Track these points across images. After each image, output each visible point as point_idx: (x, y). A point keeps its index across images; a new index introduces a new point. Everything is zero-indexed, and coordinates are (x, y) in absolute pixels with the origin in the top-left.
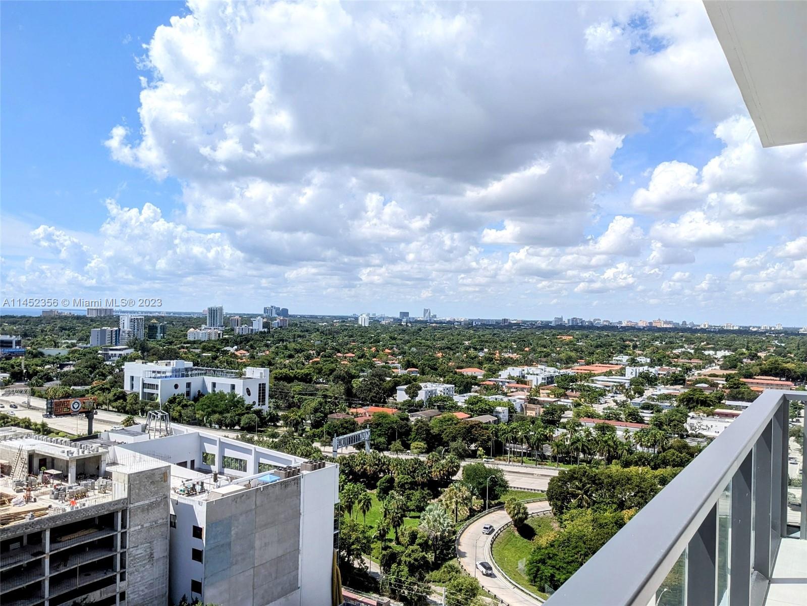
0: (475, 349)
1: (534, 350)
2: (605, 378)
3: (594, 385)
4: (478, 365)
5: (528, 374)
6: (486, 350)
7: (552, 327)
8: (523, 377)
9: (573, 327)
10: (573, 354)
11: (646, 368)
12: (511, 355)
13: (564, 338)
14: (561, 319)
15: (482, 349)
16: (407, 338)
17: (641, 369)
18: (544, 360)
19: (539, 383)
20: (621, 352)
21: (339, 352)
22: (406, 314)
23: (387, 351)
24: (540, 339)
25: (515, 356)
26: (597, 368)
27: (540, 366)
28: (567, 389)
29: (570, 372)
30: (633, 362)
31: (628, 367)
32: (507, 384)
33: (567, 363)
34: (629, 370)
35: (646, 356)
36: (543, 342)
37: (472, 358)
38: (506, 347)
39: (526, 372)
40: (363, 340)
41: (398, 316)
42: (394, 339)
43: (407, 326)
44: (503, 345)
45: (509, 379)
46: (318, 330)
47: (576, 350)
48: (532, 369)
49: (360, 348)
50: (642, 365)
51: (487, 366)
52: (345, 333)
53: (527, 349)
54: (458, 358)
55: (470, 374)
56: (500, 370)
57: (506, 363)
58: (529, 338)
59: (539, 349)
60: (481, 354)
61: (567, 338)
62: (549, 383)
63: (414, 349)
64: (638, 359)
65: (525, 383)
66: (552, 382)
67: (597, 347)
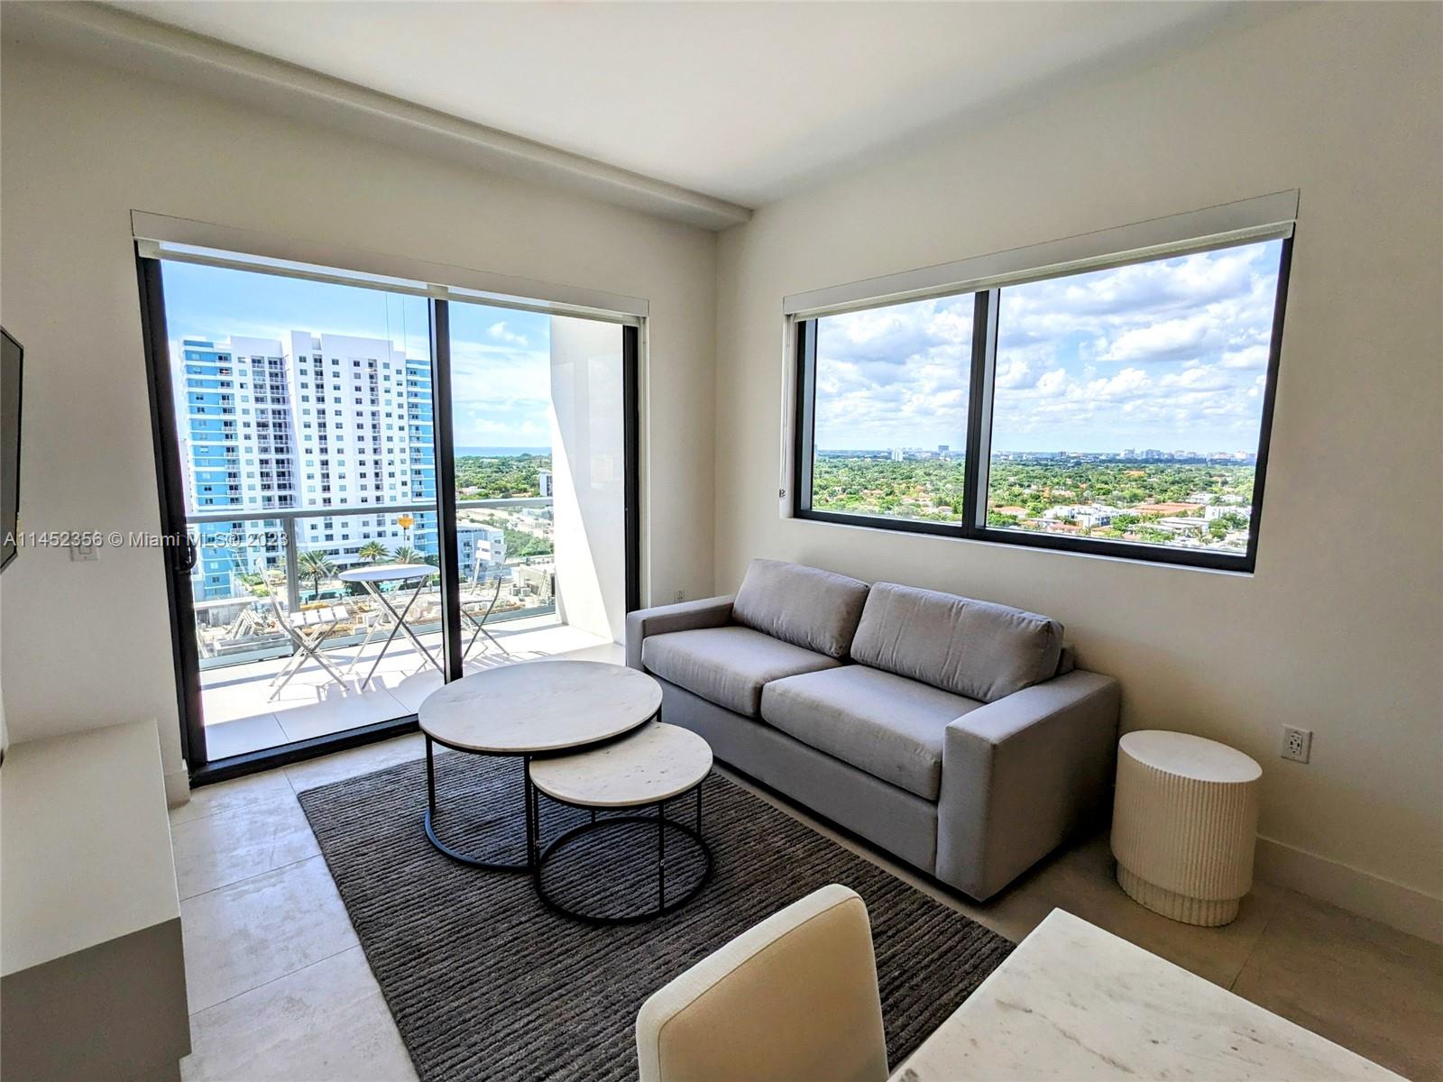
0: (1021, 486)
1: (1091, 486)
2: (1177, 520)
3: (1159, 527)
4: (1020, 504)
5: (1079, 513)
6: (1033, 487)
7: (1120, 461)
8: (1073, 517)
9: (1146, 461)
10: (1140, 492)
11: (1234, 508)
12: (1063, 493)
13: (1132, 473)
14: (1132, 452)
15: (1029, 486)
16: (943, 473)
17: (1227, 509)
18: (1103, 497)
19: (1092, 523)
20: (1204, 489)
21: (866, 488)
22: (946, 448)
23: (919, 487)
24: (1102, 474)
25: (1068, 494)
26: (1170, 508)
27: (1095, 505)
28: (1125, 531)
29: (1133, 512)
30: (1218, 501)
31: (1209, 507)
32: (1052, 525)
33: (1132, 501)
34: (1209, 510)
35: (1237, 494)
36: (1104, 478)
37: (1016, 496)
38: (1058, 483)
39: (1076, 511)
40: (894, 476)
41: (936, 449)
42: (929, 475)
43: (945, 460)
44: (1056, 480)
45: (1055, 519)
46: (847, 466)
47: (1145, 487)
48: (1085, 509)
49: (889, 485)
50: (1229, 505)
51: (1031, 504)
52: (876, 469)
53: (1084, 486)
54: (998, 495)
55: (1009, 513)
56: (1046, 509)
57: (1054, 501)
58: (1089, 472)
59: (1099, 486)
60: (1027, 491)
61: (1135, 474)
62: (1103, 524)
63: (949, 486)
64: (1225, 498)
65: (1074, 524)
66: (1108, 523)
67: (1173, 483)
